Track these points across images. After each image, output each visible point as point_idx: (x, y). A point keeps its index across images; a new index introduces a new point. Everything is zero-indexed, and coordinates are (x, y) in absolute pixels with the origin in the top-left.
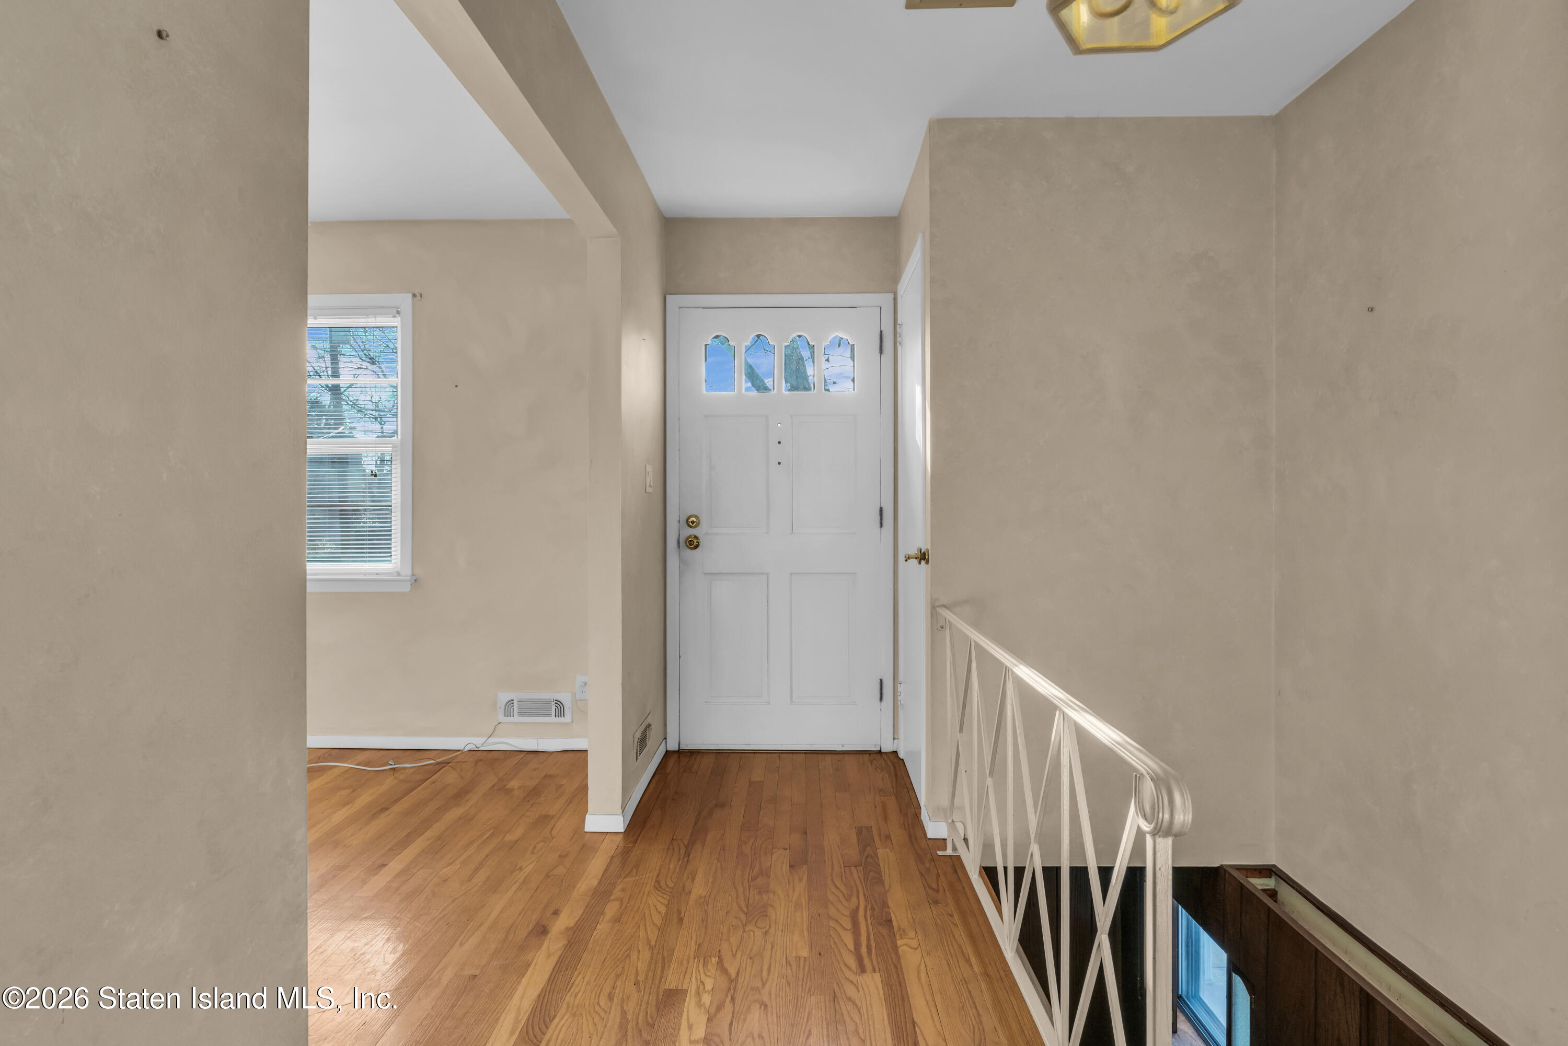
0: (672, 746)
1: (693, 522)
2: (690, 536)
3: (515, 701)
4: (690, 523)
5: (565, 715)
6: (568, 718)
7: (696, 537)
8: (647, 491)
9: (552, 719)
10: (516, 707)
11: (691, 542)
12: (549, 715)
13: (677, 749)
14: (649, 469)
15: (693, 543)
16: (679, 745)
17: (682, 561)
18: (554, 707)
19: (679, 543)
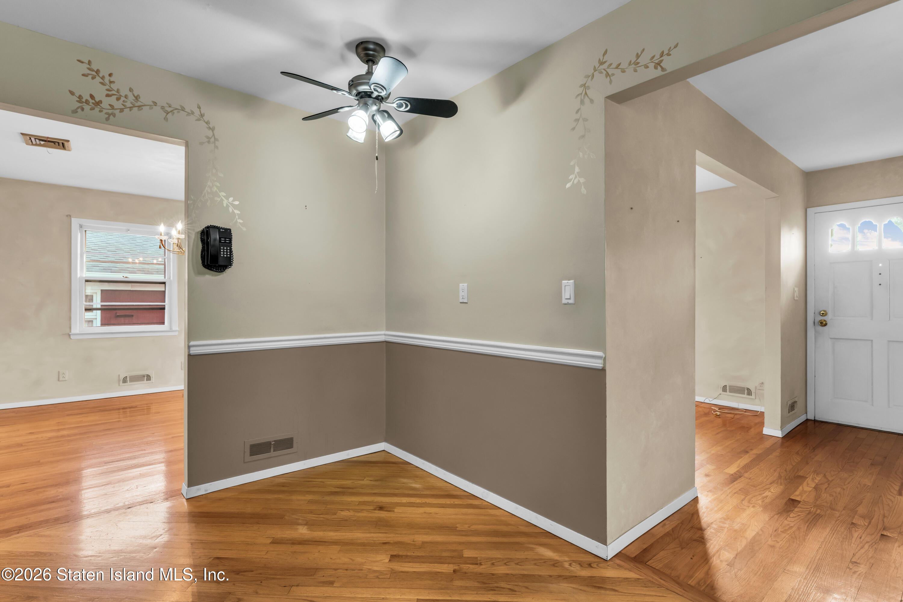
0: (811, 417)
1: (823, 314)
2: (821, 320)
3: (728, 386)
4: (821, 314)
5: (752, 395)
6: (753, 397)
7: (825, 321)
8: (795, 299)
9: (745, 396)
10: (728, 388)
11: (821, 323)
12: (744, 394)
13: (813, 419)
14: (796, 289)
15: (823, 324)
16: (815, 417)
17: (816, 332)
18: (746, 391)
19: (814, 323)
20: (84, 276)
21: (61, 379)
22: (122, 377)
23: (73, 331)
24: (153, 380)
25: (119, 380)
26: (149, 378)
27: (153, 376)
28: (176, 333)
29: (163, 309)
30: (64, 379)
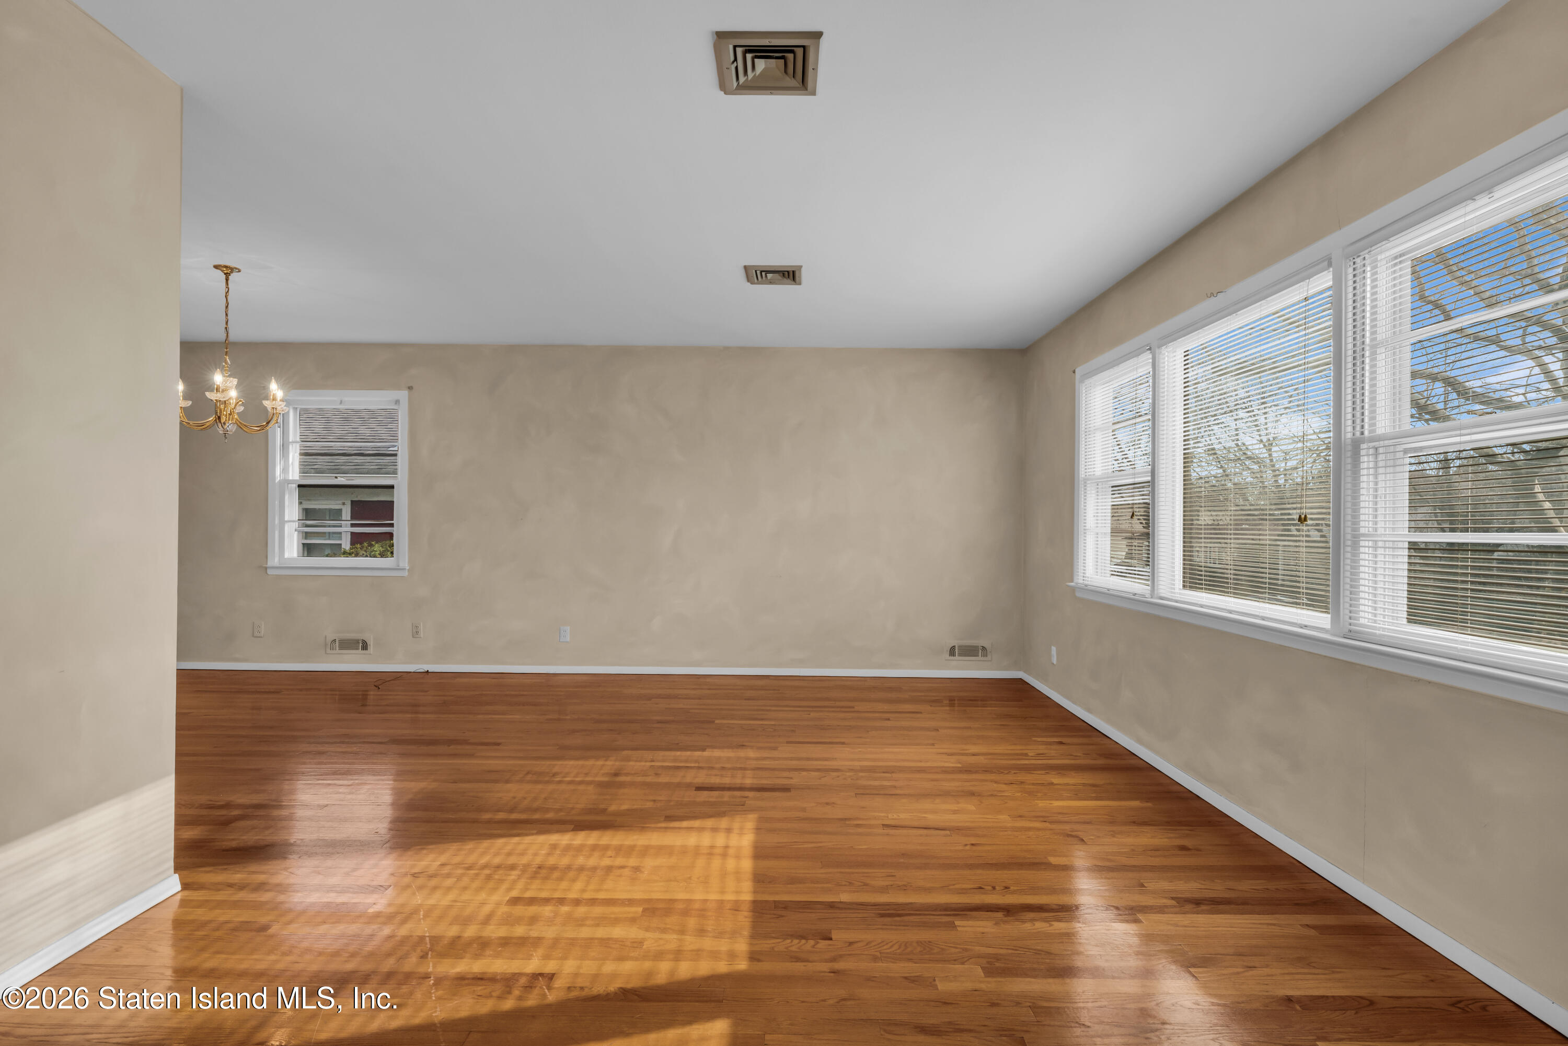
20: (291, 478)
21: (256, 634)
22: (330, 639)
23: (270, 564)
24: (371, 649)
25: (326, 645)
26: (365, 646)
27: (371, 643)
28: (406, 574)
29: (391, 535)
30: (258, 635)
